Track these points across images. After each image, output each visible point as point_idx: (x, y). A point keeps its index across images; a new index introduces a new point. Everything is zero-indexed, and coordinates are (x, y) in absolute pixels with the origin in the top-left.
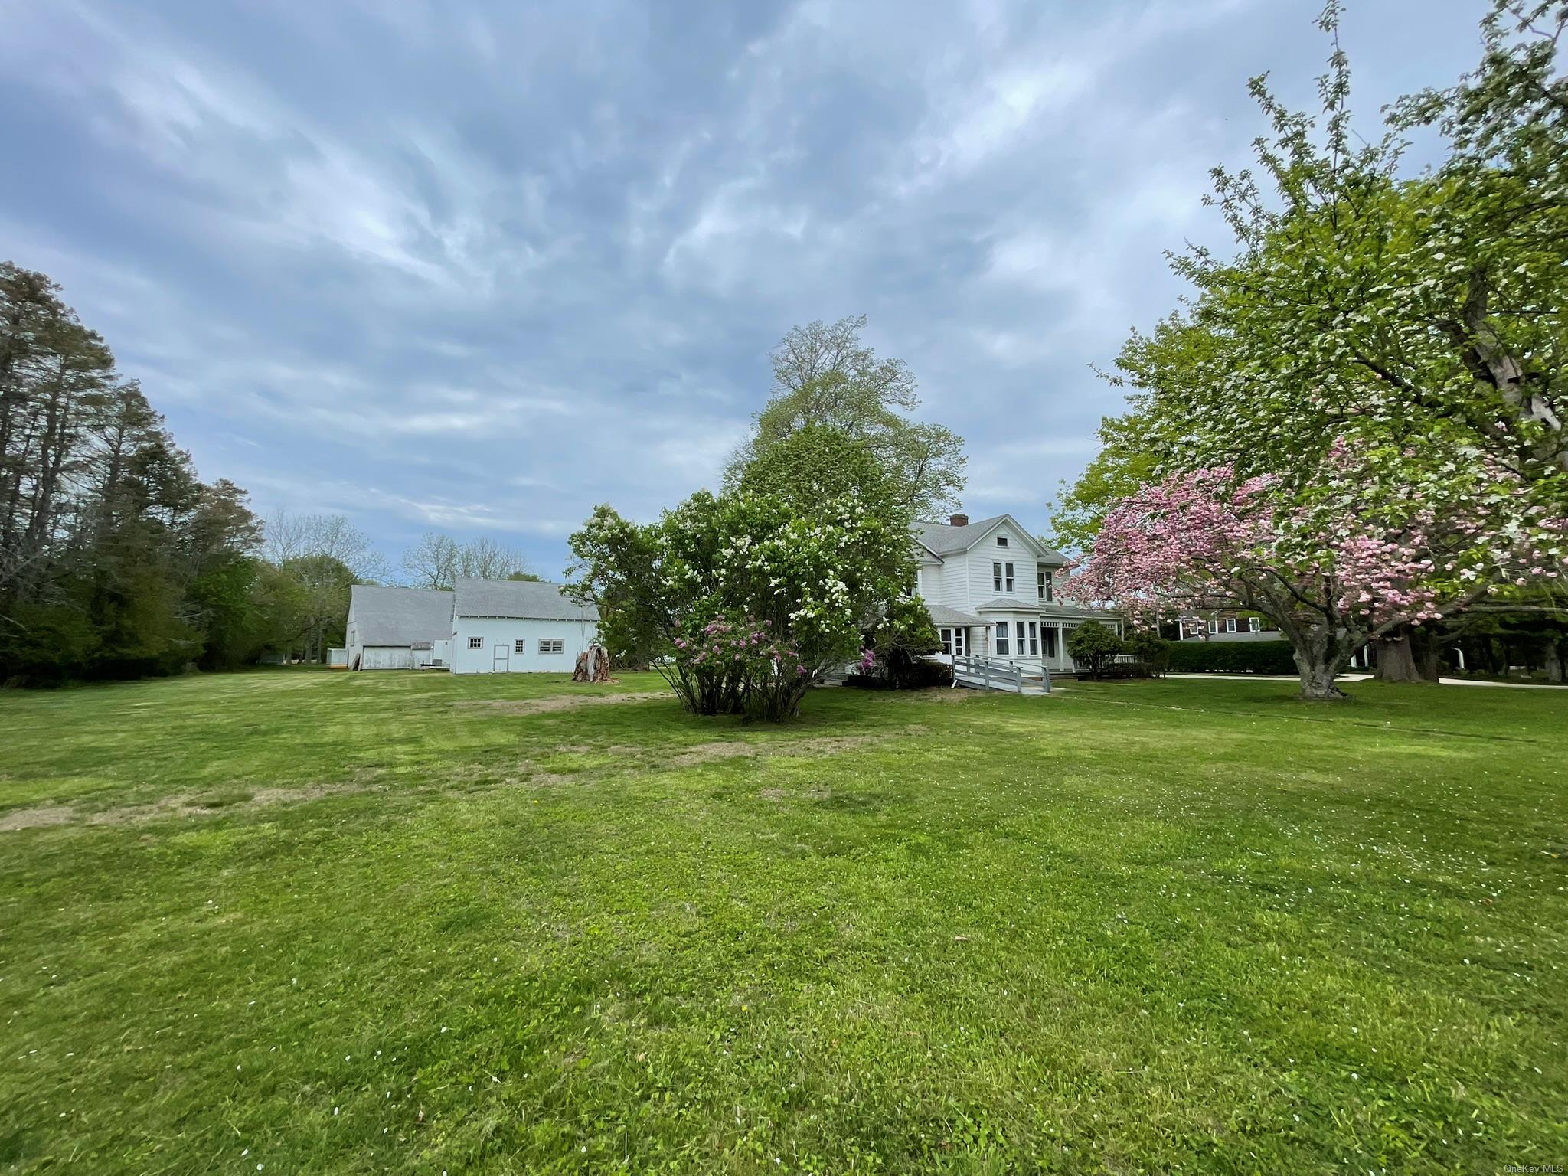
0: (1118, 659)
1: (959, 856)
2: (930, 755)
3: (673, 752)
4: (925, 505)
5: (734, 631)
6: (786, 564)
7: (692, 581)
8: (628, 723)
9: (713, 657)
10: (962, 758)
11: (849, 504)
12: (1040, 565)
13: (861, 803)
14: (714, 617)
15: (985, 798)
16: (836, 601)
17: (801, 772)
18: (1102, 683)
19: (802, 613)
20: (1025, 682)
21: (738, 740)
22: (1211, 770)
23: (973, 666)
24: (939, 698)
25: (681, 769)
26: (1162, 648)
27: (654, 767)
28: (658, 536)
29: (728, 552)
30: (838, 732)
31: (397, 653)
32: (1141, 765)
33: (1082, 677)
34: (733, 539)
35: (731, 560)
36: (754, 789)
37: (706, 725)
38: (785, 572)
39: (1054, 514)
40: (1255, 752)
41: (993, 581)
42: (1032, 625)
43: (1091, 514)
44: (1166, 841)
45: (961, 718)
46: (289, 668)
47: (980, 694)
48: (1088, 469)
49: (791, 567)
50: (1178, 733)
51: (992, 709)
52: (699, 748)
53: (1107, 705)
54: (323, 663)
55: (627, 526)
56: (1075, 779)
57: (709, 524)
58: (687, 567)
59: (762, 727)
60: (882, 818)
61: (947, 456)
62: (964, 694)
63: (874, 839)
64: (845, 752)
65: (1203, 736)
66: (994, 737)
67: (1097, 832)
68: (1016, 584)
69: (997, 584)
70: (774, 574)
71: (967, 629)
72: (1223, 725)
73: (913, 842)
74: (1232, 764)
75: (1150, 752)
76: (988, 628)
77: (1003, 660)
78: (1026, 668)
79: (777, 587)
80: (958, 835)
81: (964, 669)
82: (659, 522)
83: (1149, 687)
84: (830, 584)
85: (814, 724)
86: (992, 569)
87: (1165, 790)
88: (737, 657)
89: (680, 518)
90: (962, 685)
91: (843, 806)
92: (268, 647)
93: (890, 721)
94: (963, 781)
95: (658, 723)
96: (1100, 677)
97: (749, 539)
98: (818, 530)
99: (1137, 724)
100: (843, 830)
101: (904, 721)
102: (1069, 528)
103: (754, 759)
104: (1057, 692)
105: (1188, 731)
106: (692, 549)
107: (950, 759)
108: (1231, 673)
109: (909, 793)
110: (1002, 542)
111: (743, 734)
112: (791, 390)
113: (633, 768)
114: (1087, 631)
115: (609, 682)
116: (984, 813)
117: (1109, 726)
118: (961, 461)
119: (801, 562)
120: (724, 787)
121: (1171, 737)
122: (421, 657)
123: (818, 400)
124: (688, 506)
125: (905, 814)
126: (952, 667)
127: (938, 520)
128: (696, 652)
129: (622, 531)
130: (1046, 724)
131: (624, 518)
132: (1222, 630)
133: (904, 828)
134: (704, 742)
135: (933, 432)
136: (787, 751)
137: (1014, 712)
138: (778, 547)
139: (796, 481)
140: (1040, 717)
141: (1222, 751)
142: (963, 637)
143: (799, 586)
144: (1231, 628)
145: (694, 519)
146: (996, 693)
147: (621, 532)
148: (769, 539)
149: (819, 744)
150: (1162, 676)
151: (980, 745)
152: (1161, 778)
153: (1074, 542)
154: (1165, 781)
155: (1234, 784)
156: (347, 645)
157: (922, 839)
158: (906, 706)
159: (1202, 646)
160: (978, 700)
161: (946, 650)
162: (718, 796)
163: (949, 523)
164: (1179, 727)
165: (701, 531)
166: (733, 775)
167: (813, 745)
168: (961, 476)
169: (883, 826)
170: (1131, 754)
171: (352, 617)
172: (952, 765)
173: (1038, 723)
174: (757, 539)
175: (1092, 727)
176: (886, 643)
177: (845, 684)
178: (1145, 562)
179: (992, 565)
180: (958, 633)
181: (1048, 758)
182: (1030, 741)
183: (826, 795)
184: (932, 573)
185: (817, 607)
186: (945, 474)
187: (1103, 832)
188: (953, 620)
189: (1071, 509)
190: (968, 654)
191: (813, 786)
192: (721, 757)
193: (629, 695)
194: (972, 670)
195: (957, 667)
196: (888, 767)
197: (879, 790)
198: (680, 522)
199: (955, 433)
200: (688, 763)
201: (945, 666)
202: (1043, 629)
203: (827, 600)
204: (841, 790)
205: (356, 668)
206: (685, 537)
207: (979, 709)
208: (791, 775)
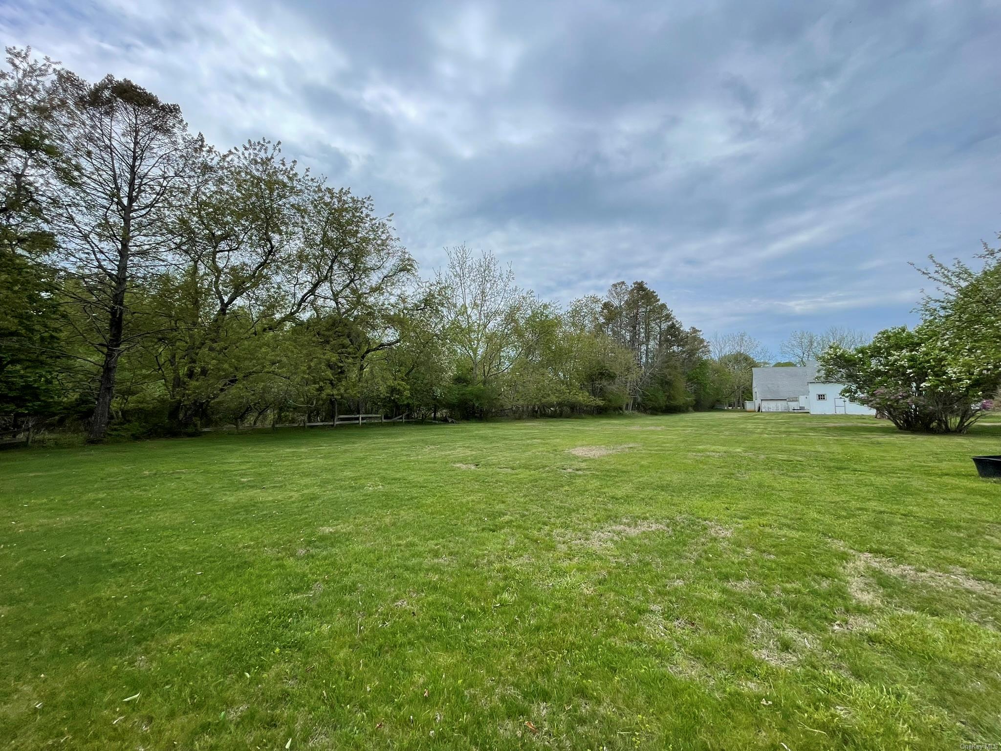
31: (779, 403)
46: (728, 411)
54: (743, 409)
92: (718, 401)
122: (793, 405)
156: (754, 399)
171: (754, 385)
205: (759, 411)
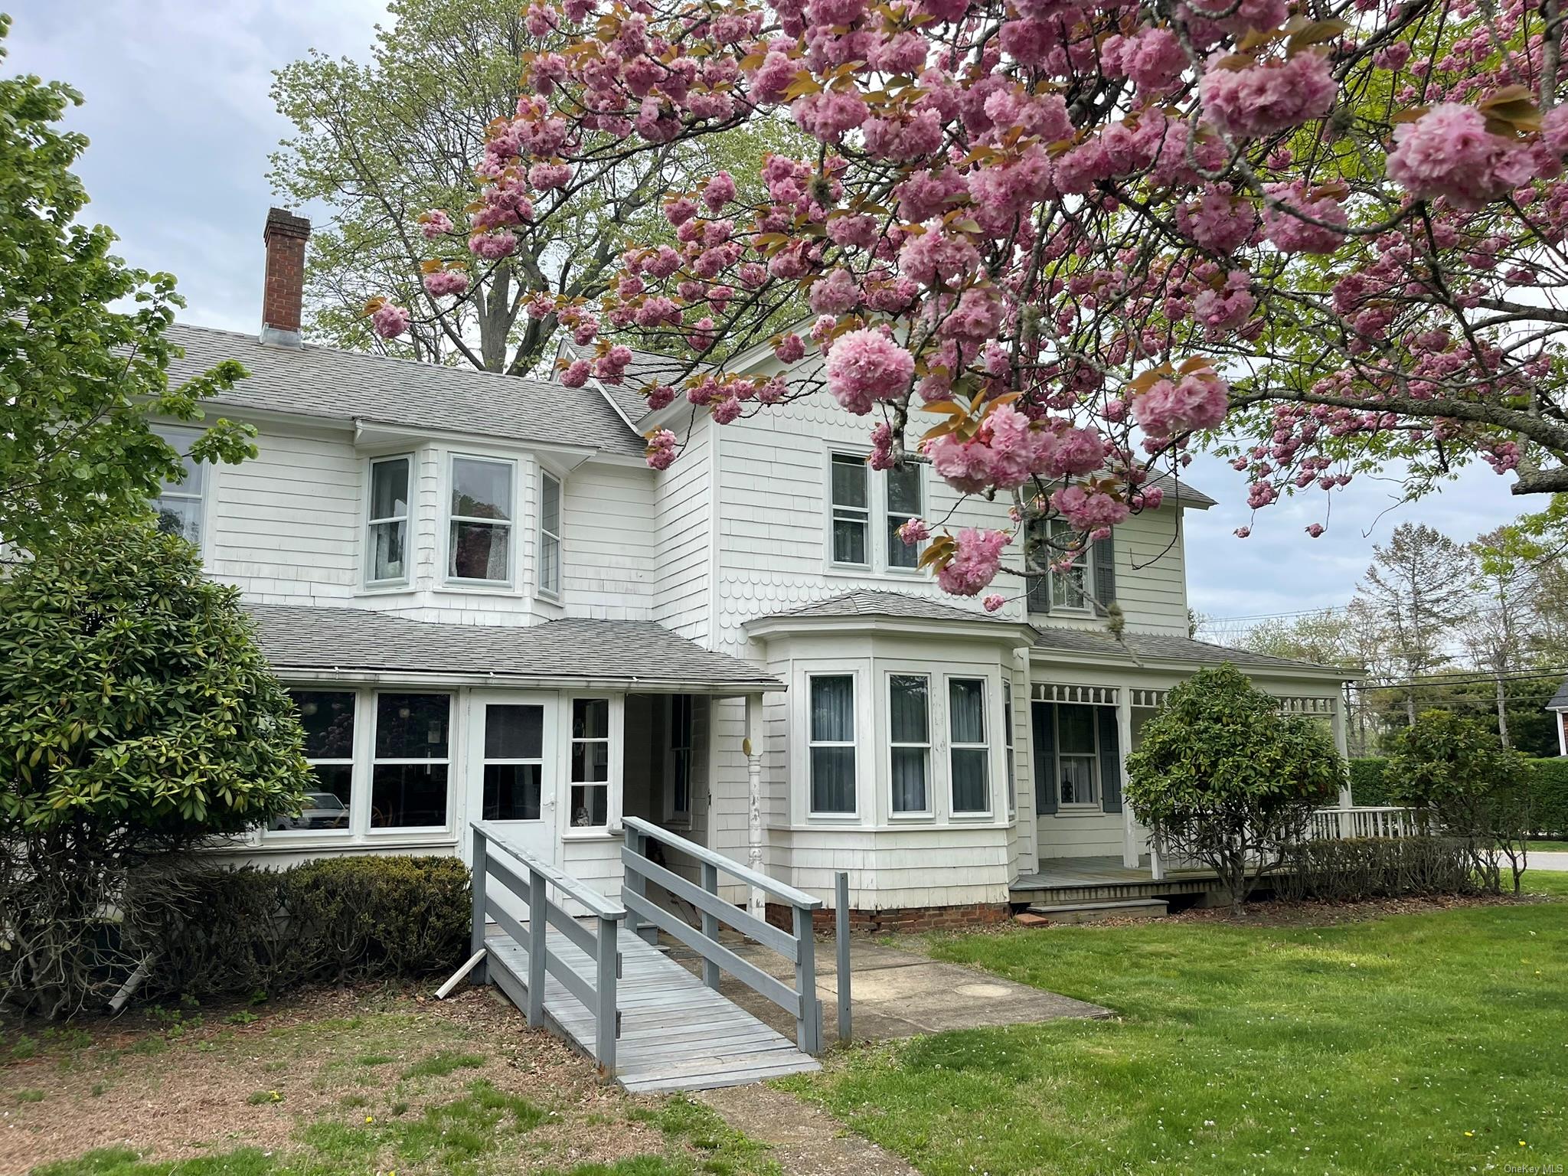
33: (1183, 896)
41: (824, 522)
42: (967, 691)
86: (823, 476)
96: (1260, 897)
114: (1193, 715)
161: (510, 797)
179: (825, 463)
180: (589, 721)
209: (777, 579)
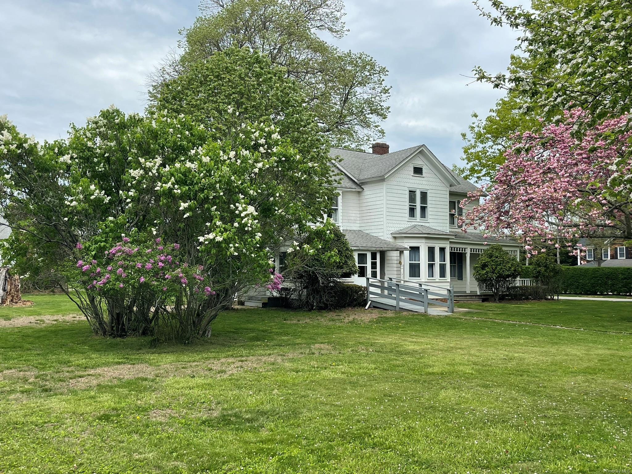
0: (518, 282)
1: (324, 466)
2: (325, 373)
3: (71, 375)
4: (349, 133)
5: (139, 254)
6: (196, 188)
7: (99, 200)
8: (29, 346)
9: (117, 279)
10: (355, 374)
11: (266, 129)
12: (452, 194)
13: (248, 420)
14: (119, 238)
15: (363, 413)
16: (246, 225)
17: (196, 392)
18: (502, 304)
19: (211, 236)
20: (432, 303)
21: (142, 361)
22: (569, 382)
23: (386, 288)
24: (351, 318)
25: (74, 392)
26: (556, 272)
27: (46, 390)
28: (61, 153)
29: (136, 173)
30: (244, 352)
32: (512, 379)
33: (485, 298)
34: (142, 160)
35: (139, 182)
36: (145, 410)
37: (111, 348)
38: (196, 195)
39: (466, 144)
40: (613, 366)
41: (407, 208)
42: (442, 250)
43: (500, 147)
44: (512, 448)
45: (366, 337)
47: (390, 314)
48: (498, 104)
49: (202, 190)
50: (553, 350)
51: (397, 328)
52: (99, 371)
53: (502, 323)
55: (26, 142)
56: (450, 392)
57: (119, 143)
58: (93, 187)
59: (171, 349)
60: (264, 434)
61: (372, 85)
62: (375, 315)
63: (250, 454)
64: (246, 372)
65: (574, 352)
66: (389, 355)
67: (456, 441)
68: (429, 211)
69: (412, 211)
70: (184, 197)
71: (383, 254)
72: (595, 342)
73: (286, 455)
74: (590, 377)
75: (524, 367)
76: (401, 252)
77: (413, 283)
78: (432, 289)
79: (186, 210)
80: (331, 447)
81: (378, 291)
82: (66, 139)
83: (542, 308)
84: (240, 208)
85: (224, 345)
86: (407, 196)
87: (526, 401)
88: (143, 280)
89: (89, 135)
90: (376, 306)
91: (229, 423)
93: (298, 341)
94: (349, 397)
95: (62, 346)
96: (502, 299)
97: (159, 160)
98: (232, 154)
99: (522, 341)
100: (221, 447)
101: (312, 340)
102: (478, 158)
103: (153, 381)
104: (460, 312)
105: (563, 348)
106: (101, 168)
107: (342, 376)
108: (618, 295)
109: (295, 409)
110: (418, 171)
111: (147, 357)
112: (220, 9)
113: (22, 392)
114: (491, 256)
115: (19, 305)
116: (360, 425)
117: (496, 343)
118: (386, 91)
119: (212, 187)
120: (113, 409)
121: (546, 354)
123: (248, 21)
124: (96, 123)
125: (286, 429)
126: (366, 289)
127: (362, 148)
128: (100, 275)
129: (20, 146)
130: (441, 342)
131: (22, 133)
132: (614, 257)
133: (281, 442)
134: (107, 364)
135: (359, 61)
136: (189, 371)
137: (416, 331)
138: (189, 170)
139: (216, 102)
140: (436, 336)
141: (585, 365)
142: (378, 261)
143: (209, 209)
144: (622, 255)
145: (104, 137)
146: (405, 313)
147: (18, 147)
148: (180, 161)
149: (223, 364)
150: (556, 297)
151: (374, 362)
152: (525, 390)
153: (484, 172)
154: (528, 393)
155: (586, 394)
157: (295, 452)
158: (318, 326)
159: (595, 271)
160: (386, 320)
161: (362, 272)
162: (106, 418)
163: (371, 151)
164: (556, 344)
165: (109, 150)
166: (126, 396)
167: (216, 365)
168: (385, 105)
169: (262, 442)
170: (506, 368)
172: (344, 382)
173: (434, 341)
174: (168, 161)
175: (481, 344)
176: (298, 265)
177: (265, 305)
178: (538, 193)
179: (407, 193)
180: (374, 257)
181: (433, 374)
182: (421, 358)
183: (215, 414)
184: (352, 199)
185: (226, 230)
186: (369, 102)
187: (460, 441)
188: (369, 245)
189: (482, 142)
190: (382, 276)
191: (205, 405)
192: (120, 379)
193: (38, 318)
194: (386, 292)
195: (372, 289)
196: (282, 385)
197: (268, 407)
198: (90, 139)
199: (380, 63)
200: (83, 386)
201: (360, 288)
202: (451, 254)
203: (236, 225)
204: (232, 408)
206: (95, 155)
207: (385, 329)
208: (186, 395)
209: (398, 222)
